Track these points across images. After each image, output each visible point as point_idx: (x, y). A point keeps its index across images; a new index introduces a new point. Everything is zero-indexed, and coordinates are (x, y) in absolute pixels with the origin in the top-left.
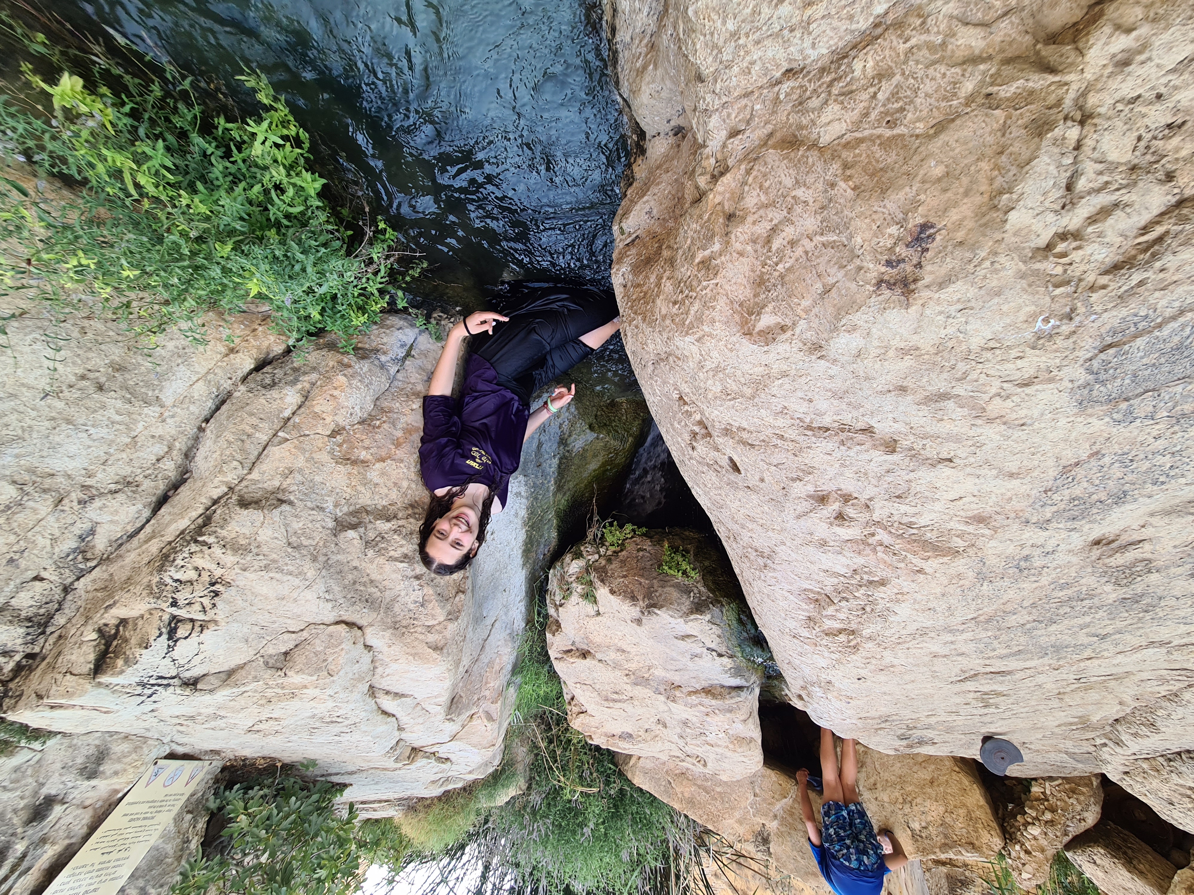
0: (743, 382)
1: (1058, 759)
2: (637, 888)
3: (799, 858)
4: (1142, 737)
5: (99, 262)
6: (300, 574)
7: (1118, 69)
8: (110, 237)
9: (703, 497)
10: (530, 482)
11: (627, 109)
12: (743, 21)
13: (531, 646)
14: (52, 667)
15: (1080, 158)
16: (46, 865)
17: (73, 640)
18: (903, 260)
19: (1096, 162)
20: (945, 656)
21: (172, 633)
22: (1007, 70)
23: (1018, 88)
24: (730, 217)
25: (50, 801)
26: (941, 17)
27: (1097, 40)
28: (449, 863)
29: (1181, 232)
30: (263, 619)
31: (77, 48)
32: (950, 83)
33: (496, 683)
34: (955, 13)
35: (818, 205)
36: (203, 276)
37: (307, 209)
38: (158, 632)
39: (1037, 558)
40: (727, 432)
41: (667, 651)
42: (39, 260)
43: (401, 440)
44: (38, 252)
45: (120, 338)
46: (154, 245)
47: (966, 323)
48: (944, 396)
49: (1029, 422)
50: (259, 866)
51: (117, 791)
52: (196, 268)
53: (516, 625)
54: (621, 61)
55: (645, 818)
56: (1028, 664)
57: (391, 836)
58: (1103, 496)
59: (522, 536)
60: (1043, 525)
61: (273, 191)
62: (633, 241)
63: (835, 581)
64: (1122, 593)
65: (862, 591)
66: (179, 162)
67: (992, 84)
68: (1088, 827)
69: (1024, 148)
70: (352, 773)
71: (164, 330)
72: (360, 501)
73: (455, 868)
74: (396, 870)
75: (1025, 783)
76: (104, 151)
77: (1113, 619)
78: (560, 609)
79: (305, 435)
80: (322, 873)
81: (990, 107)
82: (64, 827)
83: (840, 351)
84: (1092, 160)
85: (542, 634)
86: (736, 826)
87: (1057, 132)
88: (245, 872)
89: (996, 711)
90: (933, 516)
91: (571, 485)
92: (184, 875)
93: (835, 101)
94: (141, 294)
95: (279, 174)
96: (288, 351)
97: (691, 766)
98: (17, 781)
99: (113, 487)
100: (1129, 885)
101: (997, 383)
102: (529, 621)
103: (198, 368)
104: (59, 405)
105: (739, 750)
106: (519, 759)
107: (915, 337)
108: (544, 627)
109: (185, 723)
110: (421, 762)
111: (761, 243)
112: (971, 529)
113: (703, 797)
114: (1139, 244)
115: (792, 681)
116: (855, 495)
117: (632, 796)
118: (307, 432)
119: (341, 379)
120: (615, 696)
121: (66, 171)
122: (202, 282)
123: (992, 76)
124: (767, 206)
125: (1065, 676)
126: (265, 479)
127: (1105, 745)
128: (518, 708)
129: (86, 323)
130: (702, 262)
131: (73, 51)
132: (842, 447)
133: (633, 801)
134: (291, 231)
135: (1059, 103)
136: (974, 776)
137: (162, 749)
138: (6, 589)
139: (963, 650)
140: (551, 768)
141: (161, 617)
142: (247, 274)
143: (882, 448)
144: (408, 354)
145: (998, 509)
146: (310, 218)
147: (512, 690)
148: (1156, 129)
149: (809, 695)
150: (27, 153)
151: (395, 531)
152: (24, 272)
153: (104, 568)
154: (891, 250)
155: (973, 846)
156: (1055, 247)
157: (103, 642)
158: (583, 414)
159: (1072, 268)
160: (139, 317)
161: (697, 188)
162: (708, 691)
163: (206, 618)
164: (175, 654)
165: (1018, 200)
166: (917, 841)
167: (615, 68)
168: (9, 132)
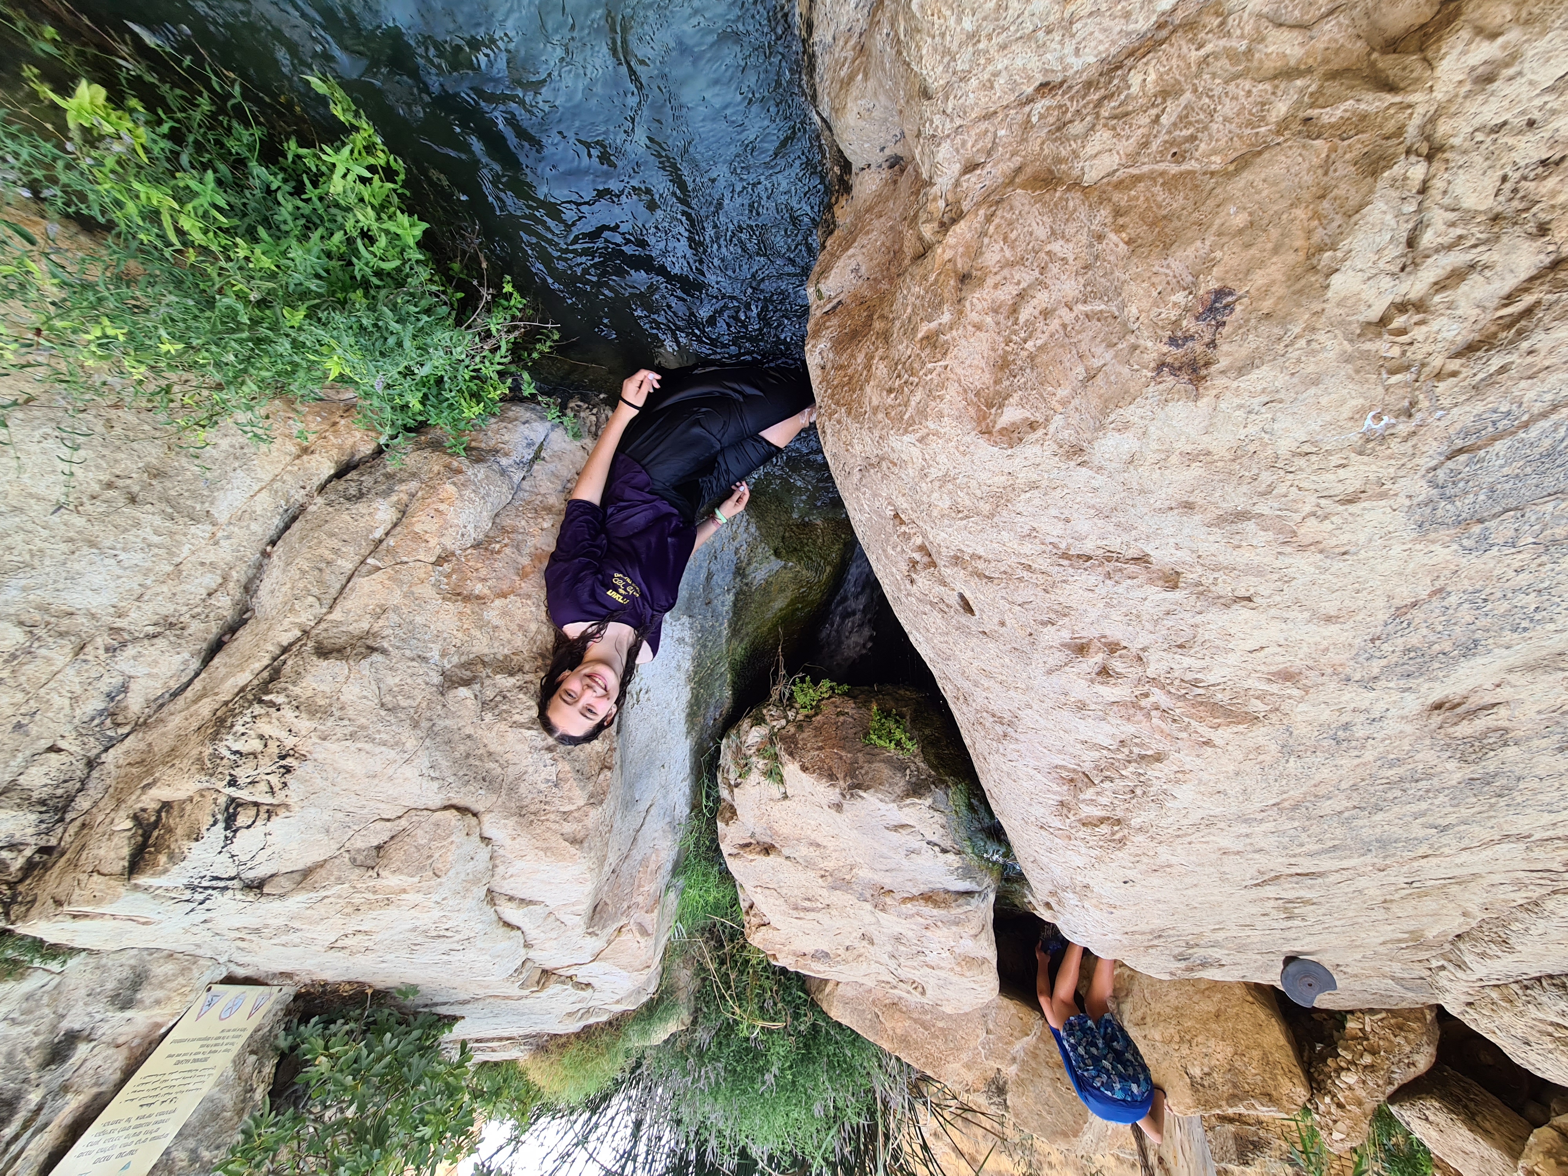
0: (979, 495)
1: (1382, 986)
2: (833, 1151)
3: (1044, 1113)
4: (1491, 957)
5: (130, 333)
6: (397, 744)
7: (1477, 88)
8: (145, 300)
9: (924, 645)
10: (697, 624)
11: (827, 133)
12: (985, 19)
13: (698, 838)
14: (74, 864)
15: (1426, 204)
16: (68, 1120)
17: (100, 830)
18: (1192, 337)
19: (1446, 210)
20: (1238, 853)
21: (230, 821)
22: (1333, 88)
23: (1346, 111)
24: (964, 278)
25: (72, 1038)
26: (1246, 16)
27: (1452, 48)
28: (590, 1119)
29: (1557, 302)
30: (349, 802)
31: (98, 47)
32: (1256, 104)
33: (651, 886)
34: (1265, 10)
35: (1080, 264)
36: (266, 352)
37: (403, 264)
38: (211, 820)
39: (1359, 726)
40: (957, 560)
41: (876, 845)
42: (51, 329)
43: (528, 569)
44: (49, 318)
45: (158, 434)
46: (202, 311)
47: (1273, 420)
48: (1242, 516)
49: (1353, 549)
50: (345, 1122)
51: (159, 1026)
52: (258, 341)
53: (677, 811)
54: (820, 68)
55: (845, 1062)
56: (1345, 864)
57: (514, 1084)
58: (1447, 646)
59: (686, 695)
60: (1369, 683)
61: (359, 241)
62: (834, 308)
63: (1097, 755)
64: (1468, 771)
65: (1132, 768)
66: (236, 201)
67: (1312, 106)
68: (1418, 1073)
69: (1353, 191)
70: (465, 1002)
71: (216, 423)
72: (474, 649)
73: (596, 1125)
74: (522, 1128)
75: (1338, 1016)
76: (136, 185)
77: (1457, 805)
78: (736, 790)
79: (402, 563)
80: (426, 1131)
81: (1308, 136)
82: (91, 1072)
83: (1107, 456)
84: (1442, 207)
85: (711, 824)
86: (963, 1071)
87: (1397, 170)
88: (325, 1130)
89: (1302, 924)
90: (1225, 671)
91: (750, 628)
92: (247, 1133)
93: (1105, 126)
94: (185, 376)
95: (366, 218)
96: (379, 451)
97: (904, 995)
98: (29, 1012)
99: (151, 630)
100: (1470, 1148)
101: (1312, 499)
102: (695, 807)
103: (261, 474)
104: (79, 522)
105: (968, 974)
106: (682, 985)
107: (1206, 438)
108: (714, 812)
109: (248, 937)
110: (554, 988)
111: (1005, 313)
112: (1274, 688)
113: (921, 1033)
114: (1501, 318)
115: (1039, 886)
116: (1124, 644)
117: (828, 1033)
118: (405, 559)
119: (450, 488)
120: (807, 904)
121: (85, 212)
122: (266, 360)
123: (1312, 94)
124: (1013, 265)
125: (1393, 880)
126: (351, 620)
127: (1443, 968)
128: (680, 919)
129: (113, 413)
130: (927, 338)
131: (92, 51)
132: (1108, 582)
133: (829, 1039)
134: (383, 292)
135: (1400, 131)
136: (1272, 1008)
137: (218, 972)
138: (12, 763)
139: (1262, 844)
140: (722, 997)
141: (215, 799)
142: (324, 350)
143: (1161, 583)
144: (537, 457)
145: (1310, 663)
146: (407, 276)
147: (672, 895)
148: (1527, 166)
149: (1059, 902)
150: (34, 187)
151: (521, 688)
152: (31, 345)
153: (141, 735)
154: (1176, 323)
155: (1270, 1098)
156: (1391, 321)
157: (140, 832)
158: (766, 535)
159: (1413, 348)
160: (183, 406)
161: (920, 239)
162: (928, 898)
163: (275, 801)
164: (235, 848)
165: (1344, 260)
166: (1197, 1091)
167: (811, 77)
168: (9, 158)
